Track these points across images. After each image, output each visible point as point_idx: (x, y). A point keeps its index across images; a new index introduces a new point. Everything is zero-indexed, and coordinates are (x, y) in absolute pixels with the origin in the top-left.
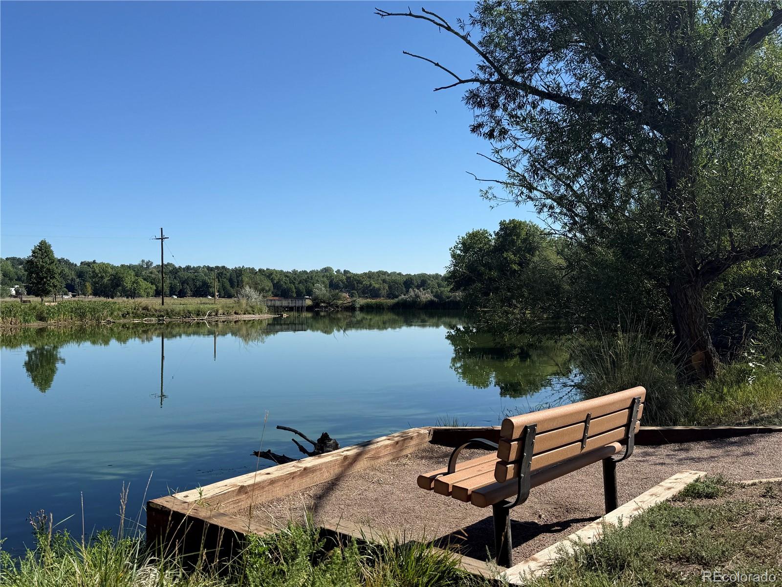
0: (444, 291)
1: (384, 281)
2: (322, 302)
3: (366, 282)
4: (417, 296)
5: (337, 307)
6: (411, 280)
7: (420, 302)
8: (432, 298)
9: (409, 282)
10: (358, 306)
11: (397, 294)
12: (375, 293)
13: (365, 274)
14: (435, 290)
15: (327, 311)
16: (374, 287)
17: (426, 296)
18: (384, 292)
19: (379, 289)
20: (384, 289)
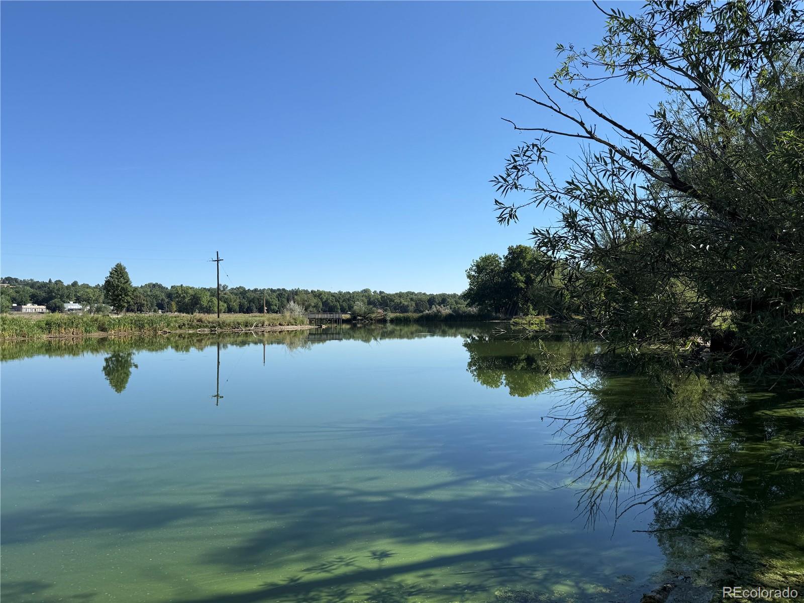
0: (460, 307)
1: (412, 299)
2: (358, 316)
3: (397, 300)
4: (439, 311)
5: (372, 320)
6: (434, 298)
7: (441, 316)
8: (451, 312)
9: (431, 300)
10: (388, 319)
11: (422, 310)
12: (404, 309)
13: (397, 294)
14: (453, 307)
15: (363, 323)
16: (404, 304)
17: (446, 311)
18: (411, 308)
19: (408, 306)
20: (412, 306)
